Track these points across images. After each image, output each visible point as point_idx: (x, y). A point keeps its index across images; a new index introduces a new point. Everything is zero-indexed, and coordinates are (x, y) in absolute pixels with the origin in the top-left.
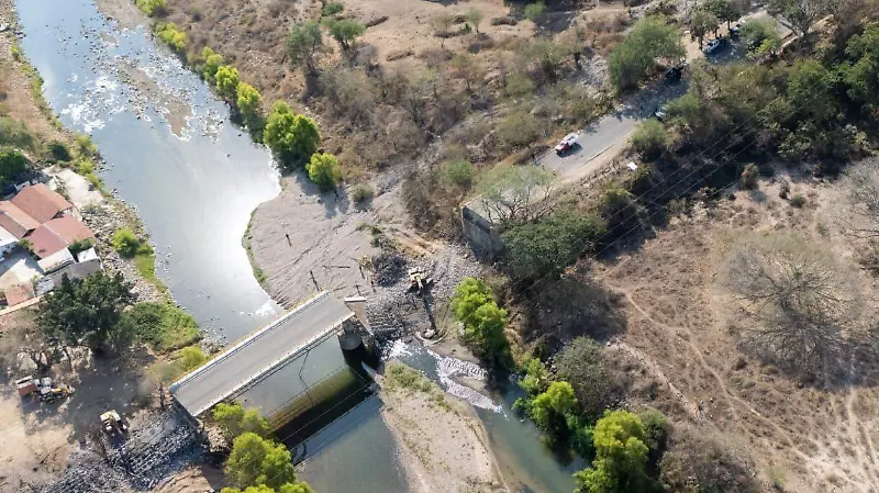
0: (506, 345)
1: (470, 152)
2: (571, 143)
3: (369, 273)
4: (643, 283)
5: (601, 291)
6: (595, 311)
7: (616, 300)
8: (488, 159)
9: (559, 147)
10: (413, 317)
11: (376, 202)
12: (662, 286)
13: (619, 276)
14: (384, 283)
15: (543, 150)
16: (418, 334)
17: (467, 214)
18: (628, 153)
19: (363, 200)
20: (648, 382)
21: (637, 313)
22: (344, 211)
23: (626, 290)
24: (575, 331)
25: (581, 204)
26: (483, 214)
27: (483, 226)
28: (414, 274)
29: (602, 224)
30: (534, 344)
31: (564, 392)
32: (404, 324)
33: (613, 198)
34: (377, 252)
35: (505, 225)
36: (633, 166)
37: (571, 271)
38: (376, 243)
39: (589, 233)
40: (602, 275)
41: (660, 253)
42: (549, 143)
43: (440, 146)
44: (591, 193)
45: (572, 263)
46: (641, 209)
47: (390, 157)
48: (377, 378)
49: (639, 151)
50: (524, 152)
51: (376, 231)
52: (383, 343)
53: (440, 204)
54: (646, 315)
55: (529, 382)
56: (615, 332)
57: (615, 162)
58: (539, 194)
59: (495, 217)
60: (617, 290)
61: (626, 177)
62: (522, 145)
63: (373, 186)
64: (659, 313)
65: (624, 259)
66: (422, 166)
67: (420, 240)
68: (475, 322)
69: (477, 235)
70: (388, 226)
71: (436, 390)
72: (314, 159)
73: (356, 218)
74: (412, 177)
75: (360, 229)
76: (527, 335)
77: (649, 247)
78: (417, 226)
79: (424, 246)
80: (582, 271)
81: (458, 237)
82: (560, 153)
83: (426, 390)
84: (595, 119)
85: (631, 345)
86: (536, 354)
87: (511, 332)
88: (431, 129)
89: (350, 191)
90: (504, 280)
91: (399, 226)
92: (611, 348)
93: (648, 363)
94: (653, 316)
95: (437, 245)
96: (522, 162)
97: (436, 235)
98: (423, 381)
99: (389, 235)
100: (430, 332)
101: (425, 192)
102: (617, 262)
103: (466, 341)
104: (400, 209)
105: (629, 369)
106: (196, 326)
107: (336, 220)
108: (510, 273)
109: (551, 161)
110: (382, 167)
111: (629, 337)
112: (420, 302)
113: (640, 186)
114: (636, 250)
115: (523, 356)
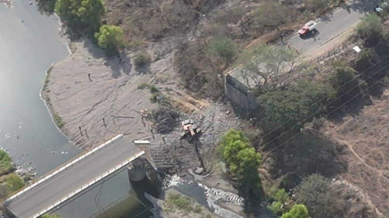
0: (259, 180)
1: (230, 29)
2: (311, 28)
3: (149, 123)
4: (361, 138)
5: (330, 143)
6: (326, 156)
7: (341, 149)
8: (244, 37)
9: (301, 31)
10: (186, 158)
11: (153, 67)
12: (374, 140)
13: (344, 132)
14: (163, 131)
15: (289, 32)
16: (191, 171)
17: (230, 80)
18: (354, 39)
19: (142, 65)
20: (361, 206)
21: (356, 159)
22: (127, 72)
23: (349, 143)
24: (311, 170)
25: (317, 77)
26: (243, 81)
27: (243, 90)
28: (186, 125)
29: (332, 92)
30: (279, 180)
31: (302, 212)
32: (179, 163)
33: (341, 74)
34: (155, 106)
35: (260, 90)
36: (357, 49)
37: (309, 126)
38: (154, 100)
39: (322, 99)
40: (331, 131)
41: (375, 116)
42: (293, 27)
43: (205, 23)
44: (325, 69)
45: (310, 120)
46: (362, 82)
47: (165, 31)
48: (160, 202)
49: (362, 38)
50: (273, 33)
51: (154, 90)
52: (163, 176)
53: (206, 71)
54: (362, 161)
55: (275, 206)
56: (339, 172)
57: (344, 45)
58: (286, 67)
59: (252, 84)
60: (342, 142)
61: (351, 58)
62: (272, 28)
63: (151, 53)
64: (372, 160)
65: (349, 119)
66: (191, 39)
67: (190, 98)
68: (237, 161)
69: (236, 96)
70: (164, 86)
71: (206, 212)
72: (103, 29)
73: (137, 79)
74: (183, 48)
75: (141, 87)
76: (274, 173)
77: (367, 111)
78: (187, 87)
79: (194, 103)
80: (317, 127)
81: (221, 97)
82: (302, 36)
83: (198, 211)
84: (330, 10)
85: (350, 181)
86: (281, 186)
87: (263, 171)
88: (197, 9)
89: (132, 56)
90: (257, 132)
91: (173, 87)
92: (336, 182)
93: (361, 194)
94: (367, 161)
95: (204, 103)
96: (273, 41)
97: (202, 95)
98: (195, 205)
99: (165, 93)
100: (200, 170)
101: (194, 61)
102: (343, 121)
103: (227, 177)
104: (173, 73)
105: (348, 198)
106: (10, 160)
107: (120, 79)
108: (263, 127)
109: (295, 42)
110: (158, 38)
111: (349, 176)
112: (191, 147)
113: (362, 65)
114: (357, 113)
115: (271, 188)
